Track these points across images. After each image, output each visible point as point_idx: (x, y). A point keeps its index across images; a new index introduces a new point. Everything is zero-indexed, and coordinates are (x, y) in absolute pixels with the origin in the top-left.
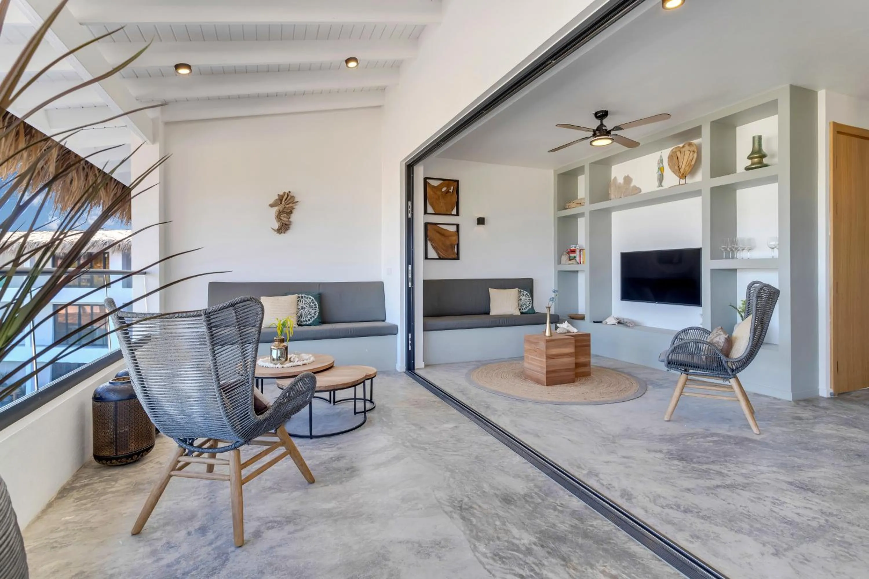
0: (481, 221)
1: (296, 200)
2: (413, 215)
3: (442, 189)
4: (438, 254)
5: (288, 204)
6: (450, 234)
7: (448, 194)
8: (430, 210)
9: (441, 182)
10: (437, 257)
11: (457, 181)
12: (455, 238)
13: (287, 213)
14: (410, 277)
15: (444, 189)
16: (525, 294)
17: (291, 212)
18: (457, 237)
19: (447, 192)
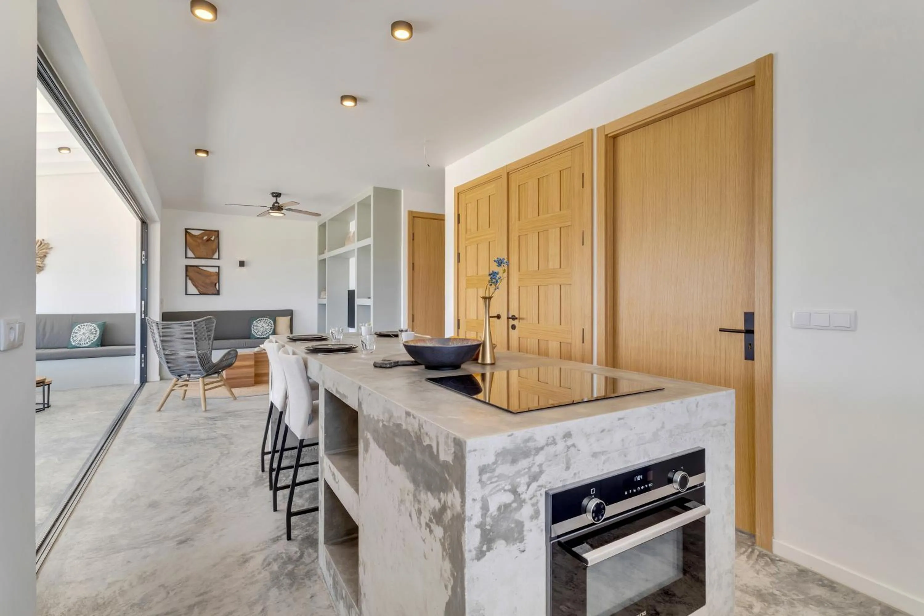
0: (242, 264)
1: (50, 246)
2: (147, 262)
3: (203, 237)
4: (199, 290)
5: (41, 250)
6: (210, 274)
7: (209, 242)
8: (190, 254)
9: (202, 232)
10: (198, 293)
11: (218, 232)
12: (216, 277)
13: (41, 258)
14: (143, 309)
15: (205, 238)
16: (268, 322)
17: (45, 256)
18: (218, 277)
19: (209, 240)
